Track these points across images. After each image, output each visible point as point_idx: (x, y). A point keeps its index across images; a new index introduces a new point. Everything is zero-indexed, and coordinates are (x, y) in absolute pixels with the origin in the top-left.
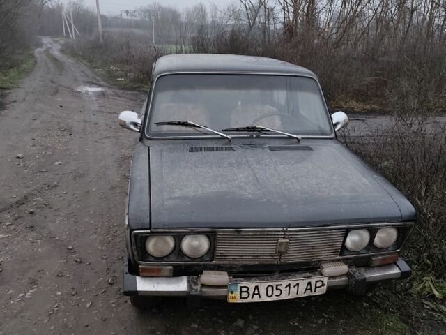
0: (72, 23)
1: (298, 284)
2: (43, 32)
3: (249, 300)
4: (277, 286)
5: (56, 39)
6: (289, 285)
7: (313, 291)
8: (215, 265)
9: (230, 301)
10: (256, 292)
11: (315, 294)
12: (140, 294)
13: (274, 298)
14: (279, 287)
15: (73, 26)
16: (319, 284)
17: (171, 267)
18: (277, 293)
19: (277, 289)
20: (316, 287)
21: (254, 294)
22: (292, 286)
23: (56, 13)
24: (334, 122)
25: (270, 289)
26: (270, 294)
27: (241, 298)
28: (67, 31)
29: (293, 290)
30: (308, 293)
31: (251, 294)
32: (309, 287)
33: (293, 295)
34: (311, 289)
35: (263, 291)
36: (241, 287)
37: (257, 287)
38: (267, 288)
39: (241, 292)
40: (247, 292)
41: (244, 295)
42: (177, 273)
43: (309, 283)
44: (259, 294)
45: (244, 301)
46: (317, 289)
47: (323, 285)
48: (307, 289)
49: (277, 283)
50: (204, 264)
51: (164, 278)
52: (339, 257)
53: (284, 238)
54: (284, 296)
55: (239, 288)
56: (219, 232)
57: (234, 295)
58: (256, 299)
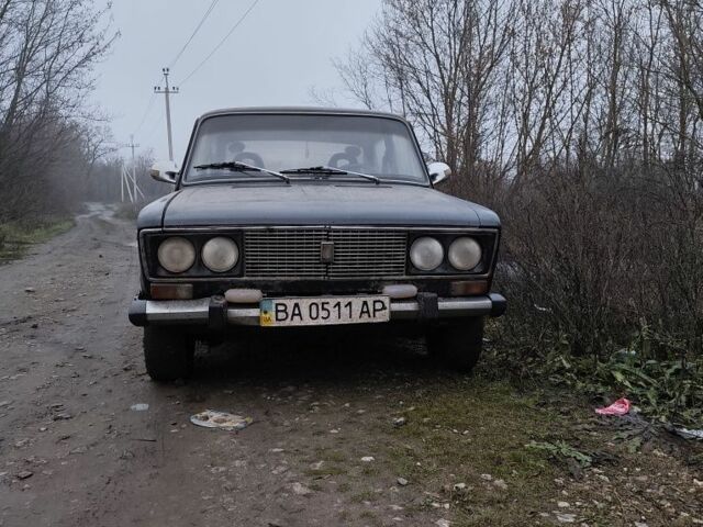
0: (135, 182)
1: (350, 304)
2: (92, 197)
3: (288, 323)
4: (323, 304)
5: (110, 206)
6: (338, 304)
7: (372, 315)
8: (246, 282)
9: (264, 324)
10: (297, 312)
11: (375, 321)
12: (149, 318)
13: (320, 322)
14: (326, 306)
15: (136, 187)
16: (379, 306)
17: (190, 285)
18: (324, 314)
19: (323, 309)
20: (375, 310)
21: (294, 314)
22: (342, 305)
23: (112, 171)
24: (430, 173)
25: (314, 307)
26: (314, 315)
27: (277, 319)
28: (126, 195)
29: (345, 311)
30: (365, 319)
31: (290, 314)
32: (365, 310)
33: (345, 320)
34: (368, 312)
35: (305, 311)
36: (277, 305)
37: (296, 305)
38: (310, 306)
39: (277, 311)
40: (285, 311)
41: (281, 315)
42: (198, 293)
43: (365, 303)
44: (300, 314)
45: (282, 324)
46: (377, 313)
47: (384, 308)
48: (362, 312)
49: (323, 300)
50: (232, 281)
51: (182, 302)
52: (404, 277)
53: (328, 240)
54: (333, 320)
55: (274, 306)
56: (247, 231)
57: (268, 316)
58: (297, 322)
